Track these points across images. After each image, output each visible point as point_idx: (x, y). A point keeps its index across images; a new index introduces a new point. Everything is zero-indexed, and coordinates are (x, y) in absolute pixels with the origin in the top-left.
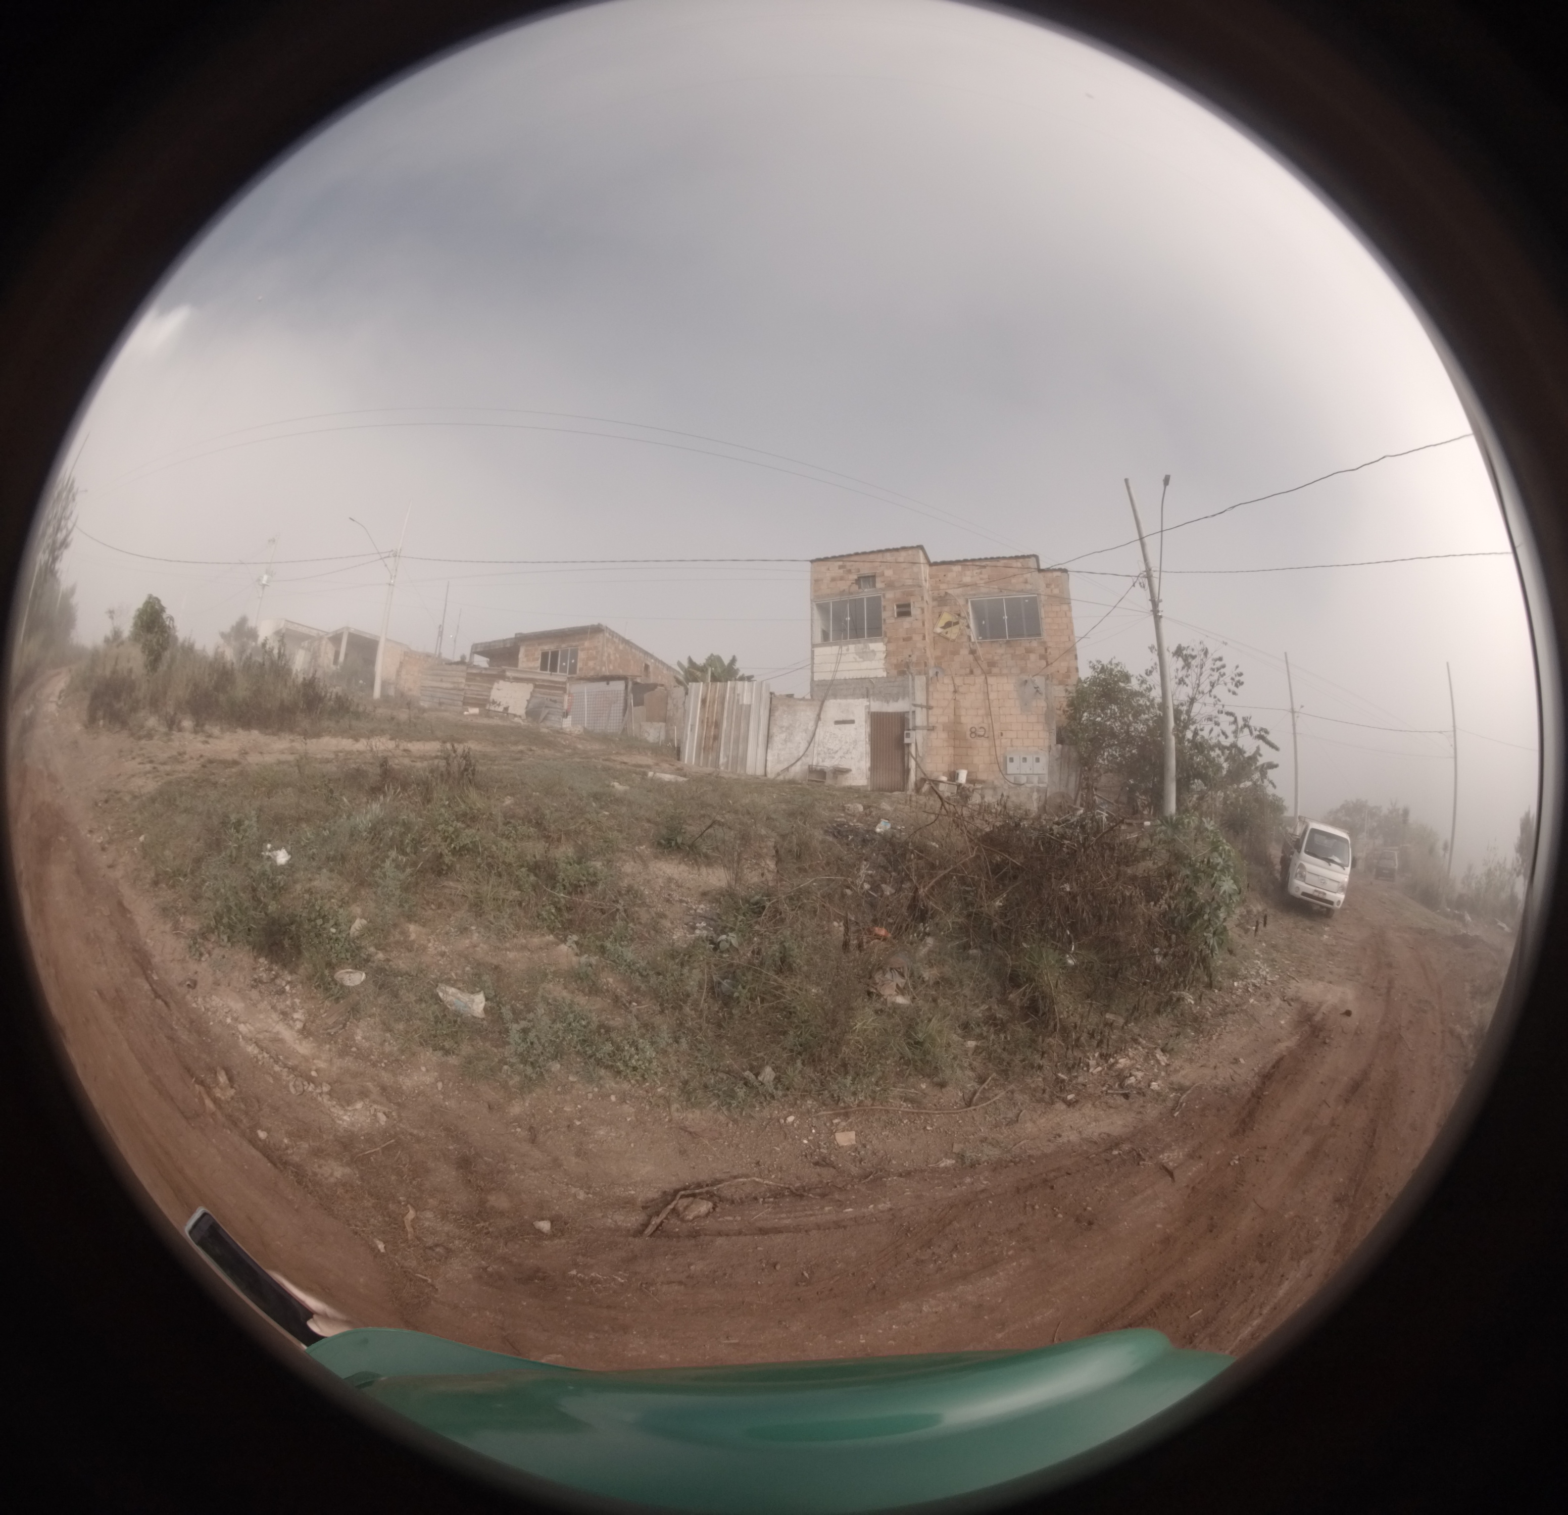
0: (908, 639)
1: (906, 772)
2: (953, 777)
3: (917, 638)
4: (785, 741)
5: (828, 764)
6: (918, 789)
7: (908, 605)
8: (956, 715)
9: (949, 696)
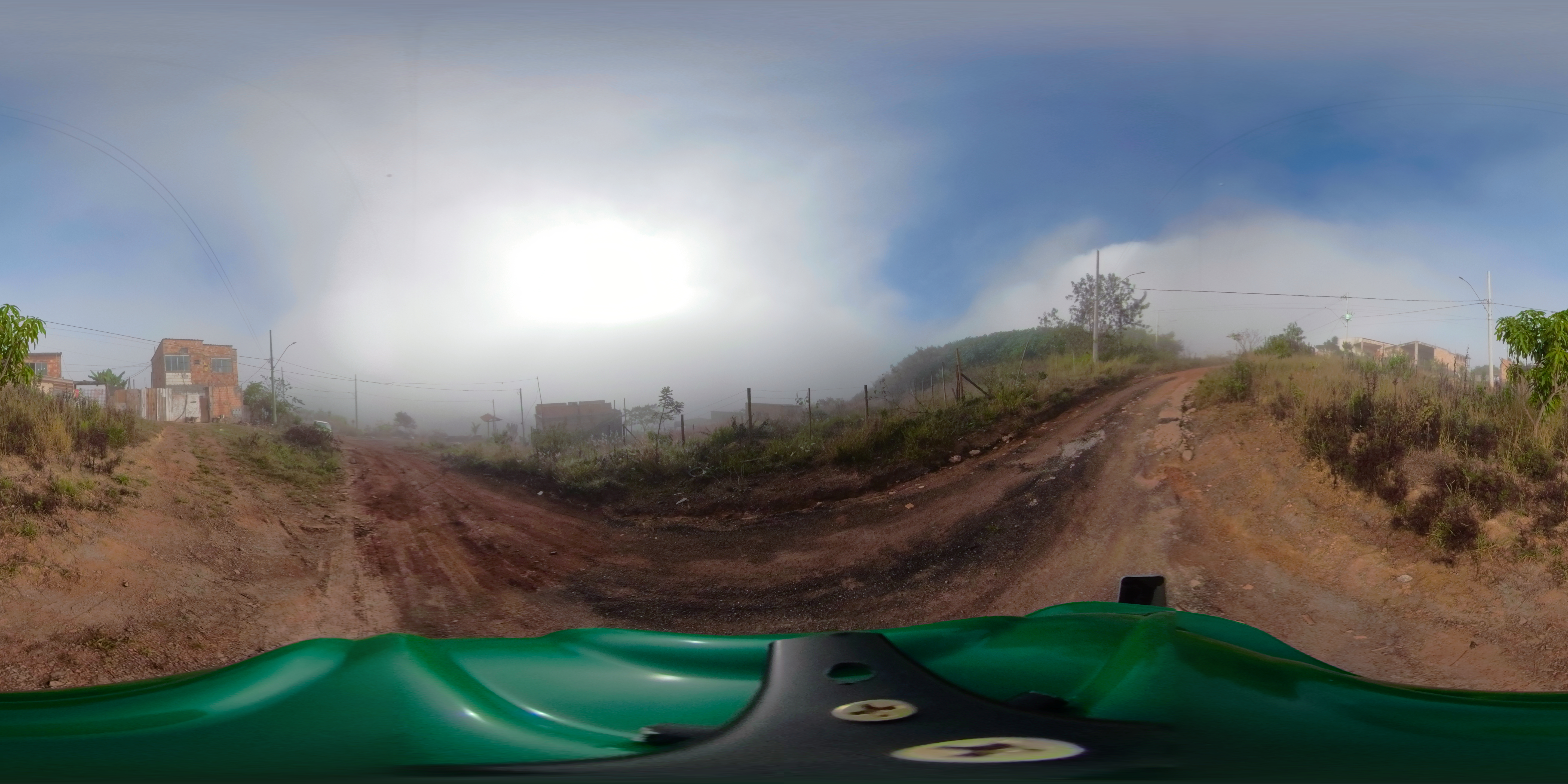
0: (199, 372)
1: (209, 416)
2: (221, 416)
3: (202, 372)
4: (177, 409)
5: (189, 416)
6: (213, 421)
7: (198, 361)
8: (220, 398)
9: (218, 392)
